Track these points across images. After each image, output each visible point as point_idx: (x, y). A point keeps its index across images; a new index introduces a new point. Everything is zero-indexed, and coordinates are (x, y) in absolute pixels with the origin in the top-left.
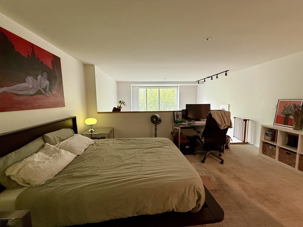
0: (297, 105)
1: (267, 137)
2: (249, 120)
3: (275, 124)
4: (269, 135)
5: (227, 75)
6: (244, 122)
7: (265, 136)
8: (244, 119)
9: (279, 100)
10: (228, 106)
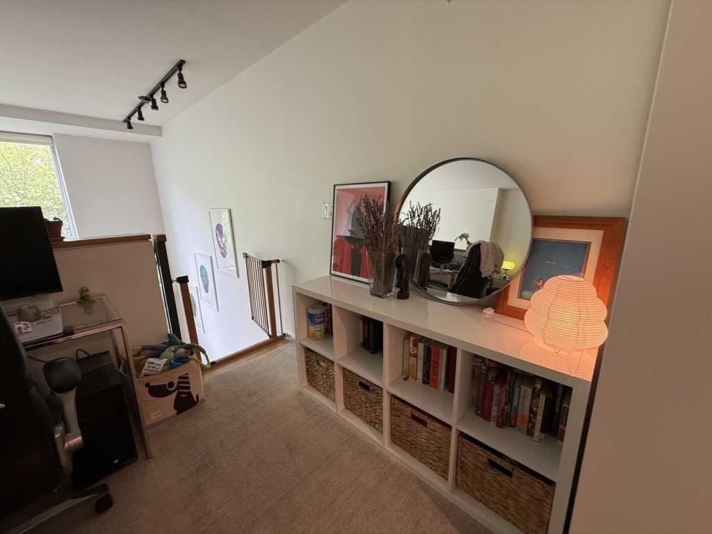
0: (372, 203)
1: (312, 328)
2: (278, 261)
3: (332, 272)
4: (317, 321)
5: (185, 83)
6: (264, 269)
7: (308, 325)
8: (263, 262)
9: (335, 186)
10: (226, 214)
